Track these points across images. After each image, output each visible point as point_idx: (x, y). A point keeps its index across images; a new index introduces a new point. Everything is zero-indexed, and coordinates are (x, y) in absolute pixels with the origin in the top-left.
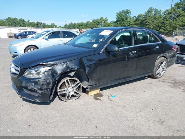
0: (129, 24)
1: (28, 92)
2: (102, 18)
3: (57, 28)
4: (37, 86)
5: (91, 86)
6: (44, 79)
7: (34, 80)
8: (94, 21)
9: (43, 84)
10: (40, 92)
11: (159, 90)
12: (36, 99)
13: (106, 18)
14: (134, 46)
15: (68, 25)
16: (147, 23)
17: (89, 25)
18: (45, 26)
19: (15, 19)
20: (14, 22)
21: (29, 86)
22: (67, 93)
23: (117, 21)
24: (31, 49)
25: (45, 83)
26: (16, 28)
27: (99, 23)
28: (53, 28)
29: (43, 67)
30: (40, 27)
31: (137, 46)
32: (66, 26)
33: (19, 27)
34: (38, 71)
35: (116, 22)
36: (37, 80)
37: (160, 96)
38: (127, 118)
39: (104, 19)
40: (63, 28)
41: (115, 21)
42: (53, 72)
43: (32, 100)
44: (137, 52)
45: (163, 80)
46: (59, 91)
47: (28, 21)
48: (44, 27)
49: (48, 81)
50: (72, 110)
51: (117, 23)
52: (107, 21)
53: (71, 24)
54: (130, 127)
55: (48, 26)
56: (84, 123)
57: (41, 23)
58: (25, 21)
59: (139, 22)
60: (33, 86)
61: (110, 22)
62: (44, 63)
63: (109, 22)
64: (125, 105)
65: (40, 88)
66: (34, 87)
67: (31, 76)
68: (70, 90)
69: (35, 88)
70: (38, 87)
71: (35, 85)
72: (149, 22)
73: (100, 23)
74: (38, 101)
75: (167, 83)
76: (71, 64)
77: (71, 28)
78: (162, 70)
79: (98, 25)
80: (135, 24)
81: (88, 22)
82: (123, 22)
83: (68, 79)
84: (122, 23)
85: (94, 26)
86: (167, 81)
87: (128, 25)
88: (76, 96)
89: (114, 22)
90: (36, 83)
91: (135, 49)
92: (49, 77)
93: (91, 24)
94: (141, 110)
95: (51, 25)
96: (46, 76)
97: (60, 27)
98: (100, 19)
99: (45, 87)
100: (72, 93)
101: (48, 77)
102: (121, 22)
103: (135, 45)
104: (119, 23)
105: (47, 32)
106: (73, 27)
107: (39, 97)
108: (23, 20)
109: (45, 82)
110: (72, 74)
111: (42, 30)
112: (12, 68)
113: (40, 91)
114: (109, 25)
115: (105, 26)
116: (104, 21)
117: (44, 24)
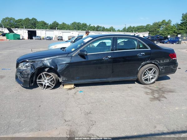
1: (20, 79)
2: (164, 20)
3: (115, 31)
6: (26, 71)
9: (25, 74)
10: (23, 79)
13: (170, 20)
15: (127, 28)
17: (148, 29)
19: (79, 23)
20: (77, 26)
23: (182, 23)
26: (77, 32)
29: (26, 62)
30: (99, 31)
32: (124, 30)
33: (81, 30)
35: (180, 25)
36: (21, 71)
39: (167, 21)
40: (121, 31)
41: (179, 23)
46: (38, 81)
47: (90, 25)
49: (28, 73)
51: (182, 26)
52: (170, 23)
53: (130, 27)
57: (101, 27)
58: (87, 26)
60: (19, 74)
61: (173, 25)
70: (22, 76)
73: (161, 26)
74: (22, 85)
77: (129, 32)
79: (159, 28)
81: (148, 25)
83: (44, 73)
85: (154, 29)
88: (51, 87)
89: (178, 25)
93: (152, 27)
95: (110, 29)
97: (119, 31)
98: (162, 22)
104: (184, 26)
106: (132, 30)
108: (86, 25)
110: (46, 70)
114: (172, 28)
115: (166, 29)
116: (167, 24)
117: (103, 27)
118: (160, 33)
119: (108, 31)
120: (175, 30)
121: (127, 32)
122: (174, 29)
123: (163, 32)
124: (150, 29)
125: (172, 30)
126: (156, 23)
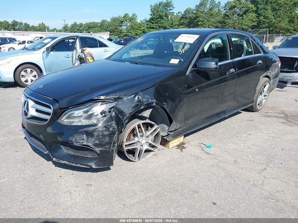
0: (172, 24)
1: (71, 152)
2: (126, 14)
3: (51, 31)
4: (93, 140)
5: (174, 132)
6: (105, 127)
7: (85, 129)
8: (114, 20)
9: (104, 136)
10: (98, 150)
11: (271, 130)
12: (89, 164)
13: (134, 15)
14: (231, 61)
15: (69, 26)
16: (199, 23)
17: (105, 27)
18: (27, 28)
21: (75, 140)
22: (138, 147)
23: (151, 19)
24: (26, 71)
25: (106, 133)
27: (122, 22)
28: (42, 31)
29: (100, 103)
30: (19, 30)
31: (235, 60)
32: (65, 29)
34: (90, 113)
35: (150, 21)
36: (91, 129)
37: (279, 140)
38: (252, 183)
39: (130, 16)
40: (60, 31)
41: (148, 19)
42: (118, 111)
43: (81, 166)
44: (236, 71)
45: (267, 114)
46: (126, 146)
48: (26, 30)
49: (111, 129)
50: (155, 177)
51: (153, 23)
52: (135, 19)
53: (75, 25)
54: (266, 198)
55: (34, 29)
56: (190, 198)
57: (21, 23)
59: (186, 21)
60: (84, 139)
61: (141, 21)
62: (102, 97)
63: (139, 21)
64: (236, 160)
65: (97, 142)
66: (87, 141)
67: (73, 122)
68: (143, 141)
69: (88, 144)
70: (94, 142)
71: (88, 139)
72: (202, 21)
73: (124, 23)
74: (94, 167)
75: (275, 118)
76: (146, 96)
78: (264, 98)
79: (120, 26)
80: (181, 25)
81: (104, 21)
82: (162, 21)
83: (141, 122)
84: (160, 23)
85: (113, 27)
86: (273, 115)
87: (171, 27)
89: (147, 21)
90: (90, 134)
91: (233, 65)
92: (113, 121)
93: (110, 25)
94: (264, 166)
95: (40, 27)
96: (107, 121)
97: (55, 30)
98: (125, 17)
99: (107, 139)
100: (146, 147)
101: (110, 122)
102: (158, 22)
103: (232, 59)
104: (156, 23)
105: (53, 38)
106: (78, 29)
107: (94, 158)
109: (106, 131)
110: (147, 114)
111: (23, 35)
112: (30, 108)
113: (99, 147)
114: (140, 25)
115: (132, 28)
116: (131, 20)
117: (26, 24)
118: (125, 34)
119: (36, 31)
120: (144, 30)
121: (71, 32)
122: (143, 28)
123: (129, 32)
124: (107, 28)
125: (141, 29)
126: (115, 19)
